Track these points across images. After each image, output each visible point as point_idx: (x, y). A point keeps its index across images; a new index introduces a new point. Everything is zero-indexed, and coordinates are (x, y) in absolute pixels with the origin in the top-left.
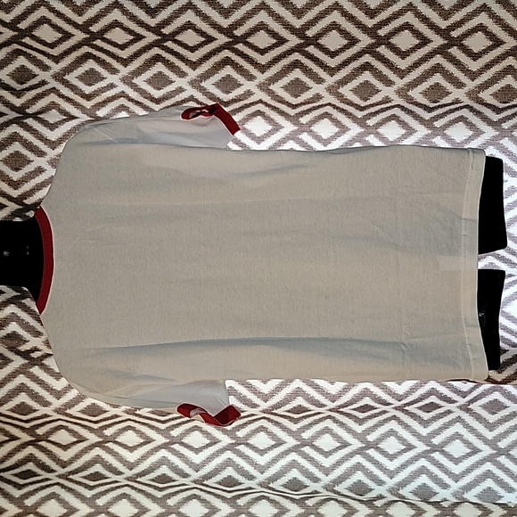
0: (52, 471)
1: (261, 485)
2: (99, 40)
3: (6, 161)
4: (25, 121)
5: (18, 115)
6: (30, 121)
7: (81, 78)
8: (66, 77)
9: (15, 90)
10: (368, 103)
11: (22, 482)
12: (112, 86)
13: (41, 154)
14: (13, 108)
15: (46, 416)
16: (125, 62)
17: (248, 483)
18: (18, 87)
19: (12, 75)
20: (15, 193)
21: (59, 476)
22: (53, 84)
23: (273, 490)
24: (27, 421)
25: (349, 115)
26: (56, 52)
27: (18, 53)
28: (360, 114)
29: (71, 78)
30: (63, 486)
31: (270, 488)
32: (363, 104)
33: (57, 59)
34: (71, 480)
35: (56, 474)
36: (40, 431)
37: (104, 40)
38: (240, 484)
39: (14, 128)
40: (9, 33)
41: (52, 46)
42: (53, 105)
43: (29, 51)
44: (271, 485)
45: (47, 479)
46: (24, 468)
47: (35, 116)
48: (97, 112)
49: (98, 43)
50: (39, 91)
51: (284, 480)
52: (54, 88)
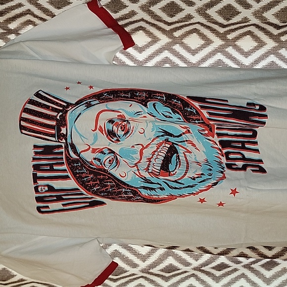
10: (231, 22)
12: (20, 5)
25: (213, 30)
28: (222, 30)
32: (225, 23)
48: (9, 25)
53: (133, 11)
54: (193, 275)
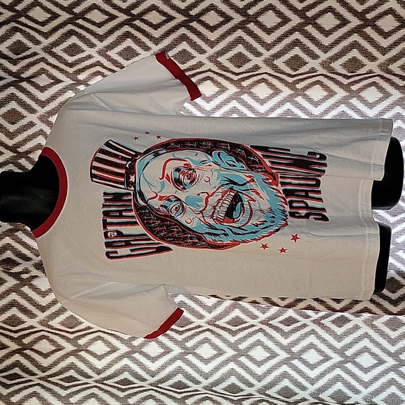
0: (34, 374)
1: (205, 388)
2: (81, 20)
3: (4, 116)
4: (20, 84)
5: (15, 79)
6: (24, 84)
7: (65, 51)
8: (54, 50)
9: (12, 59)
11: (9, 382)
12: (90, 57)
13: (33, 111)
14: (10, 73)
15: (32, 327)
16: (101, 38)
17: (194, 387)
18: (15, 57)
19: (10, 48)
20: (10, 143)
21: (40, 379)
22: (43, 55)
23: (216, 392)
24: (16, 332)
25: (281, 80)
26: (45, 29)
27: (15, 30)
28: (290, 80)
29: (58, 50)
30: (43, 387)
31: (213, 391)
32: (293, 73)
33: (46, 35)
34: (50, 382)
35: (38, 377)
36: (26, 341)
37: (86, 19)
38: (189, 387)
39: (12, 90)
40: (8, 14)
41: (43, 24)
42: (42, 71)
43: (24, 28)
44: (214, 389)
45: (30, 381)
46: (11, 372)
47: (28, 80)
48: (78, 76)
49: (80, 21)
50: (31, 60)
51: (224, 385)
52: (43, 58)
53: (200, 62)
54: (261, 330)
